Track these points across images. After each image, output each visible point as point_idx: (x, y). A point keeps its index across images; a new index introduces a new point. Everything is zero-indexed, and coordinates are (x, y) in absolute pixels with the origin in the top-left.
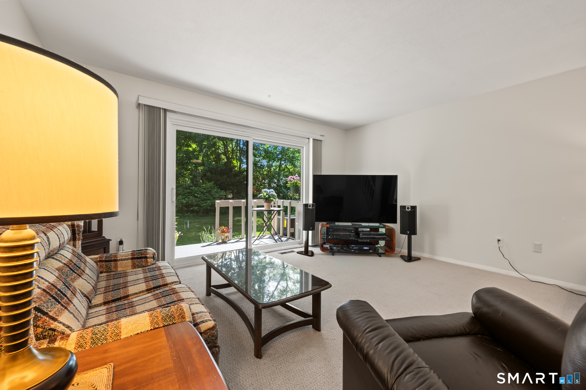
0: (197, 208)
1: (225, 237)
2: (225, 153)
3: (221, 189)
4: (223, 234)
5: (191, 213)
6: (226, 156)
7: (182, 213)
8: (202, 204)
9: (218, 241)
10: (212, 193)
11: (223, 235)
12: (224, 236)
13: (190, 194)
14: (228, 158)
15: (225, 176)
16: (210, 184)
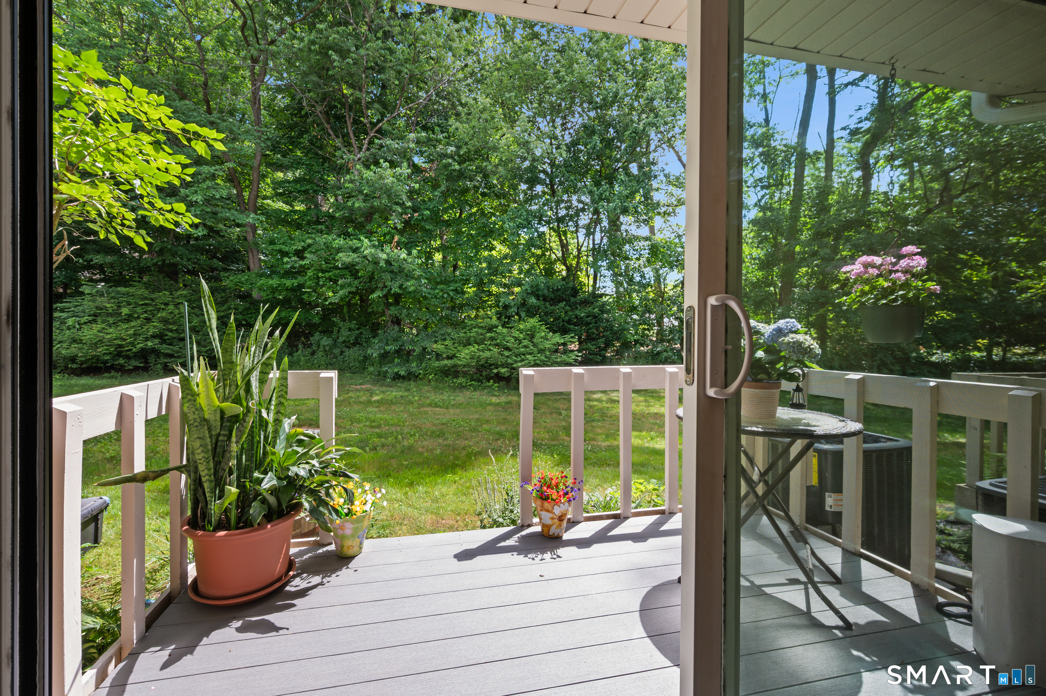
0: (505, 370)
1: (552, 518)
2: (564, 260)
3: (555, 332)
4: (546, 504)
5: (495, 382)
6: (565, 264)
7: (479, 381)
8: (516, 362)
9: (529, 526)
10: (535, 340)
11: (548, 511)
12: (550, 515)
13: (494, 342)
14: (569, 269)
15: (562, 304)
16: (533, 322)
